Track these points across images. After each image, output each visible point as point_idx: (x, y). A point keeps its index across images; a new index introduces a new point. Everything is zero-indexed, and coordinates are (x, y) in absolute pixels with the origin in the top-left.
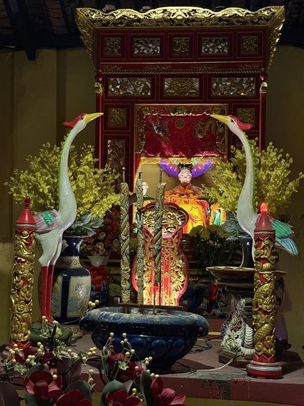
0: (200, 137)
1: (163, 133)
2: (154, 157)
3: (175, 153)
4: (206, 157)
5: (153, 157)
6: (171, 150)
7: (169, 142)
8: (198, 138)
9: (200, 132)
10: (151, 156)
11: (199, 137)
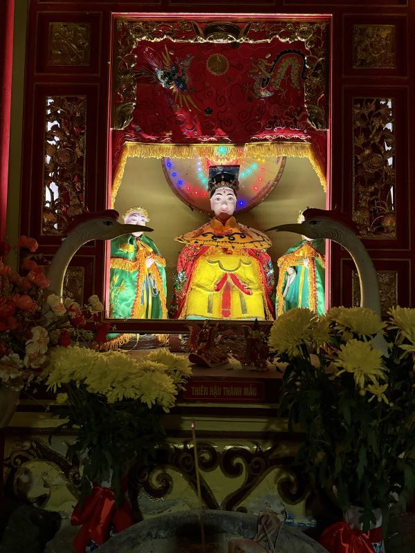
0: (265, 94)
1: (178, 86)
2: (158, 141)
3: (207, 131)
4: (279, 141)
5: (156, 142)
6: (198, 126)
7: (191, 106)
8: (261, 98)
9: (266, 83)
10: (151, 141)
11: (263, 94)
